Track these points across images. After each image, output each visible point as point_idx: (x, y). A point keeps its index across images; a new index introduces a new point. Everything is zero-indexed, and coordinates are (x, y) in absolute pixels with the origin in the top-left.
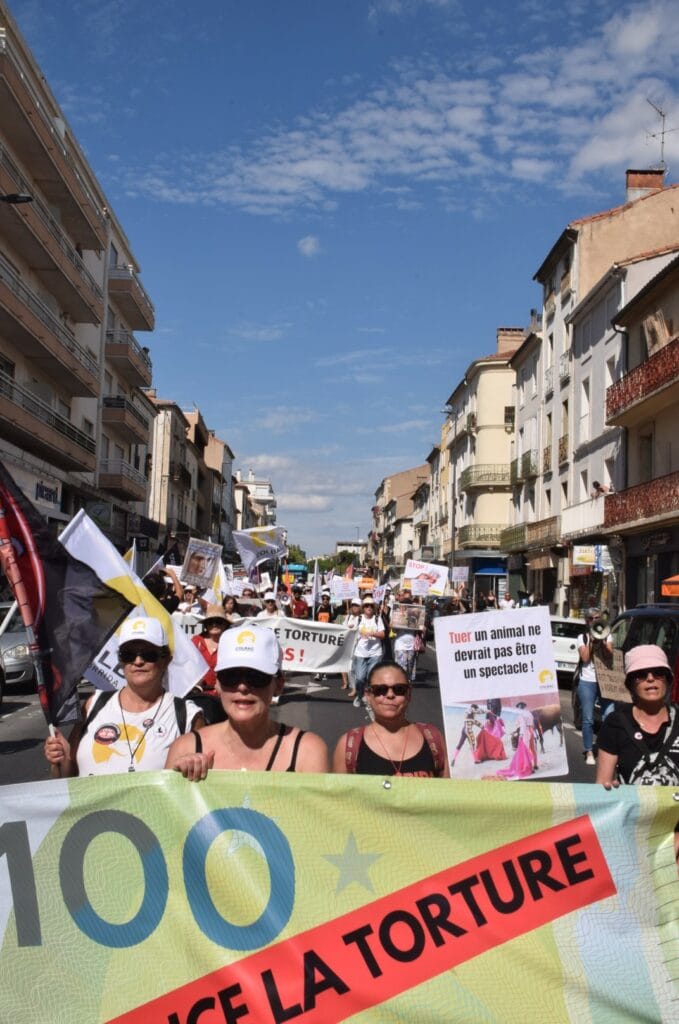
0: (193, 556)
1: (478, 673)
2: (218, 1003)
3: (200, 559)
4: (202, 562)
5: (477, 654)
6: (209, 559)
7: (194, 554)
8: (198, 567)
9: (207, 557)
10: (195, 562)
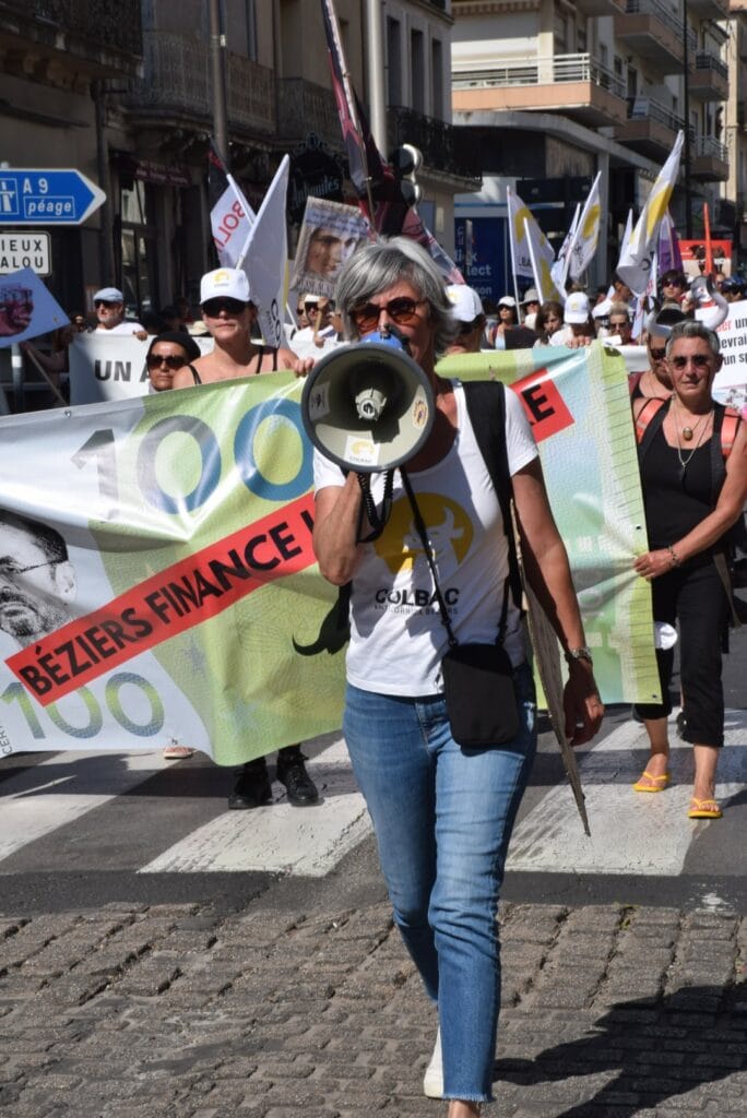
0: (315, 236)
1: (738, 359)
2: (269, 537)
3: (331, 241)
4: (335, 249)
5: (737, 341)
6: (349, 243)
7: (317, 231)
8: (327, 258)
9: (345, 237)
10: (320, 248)
